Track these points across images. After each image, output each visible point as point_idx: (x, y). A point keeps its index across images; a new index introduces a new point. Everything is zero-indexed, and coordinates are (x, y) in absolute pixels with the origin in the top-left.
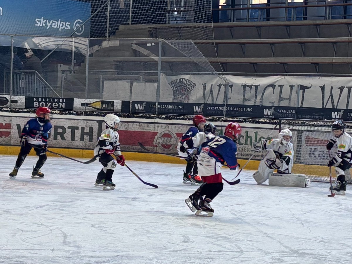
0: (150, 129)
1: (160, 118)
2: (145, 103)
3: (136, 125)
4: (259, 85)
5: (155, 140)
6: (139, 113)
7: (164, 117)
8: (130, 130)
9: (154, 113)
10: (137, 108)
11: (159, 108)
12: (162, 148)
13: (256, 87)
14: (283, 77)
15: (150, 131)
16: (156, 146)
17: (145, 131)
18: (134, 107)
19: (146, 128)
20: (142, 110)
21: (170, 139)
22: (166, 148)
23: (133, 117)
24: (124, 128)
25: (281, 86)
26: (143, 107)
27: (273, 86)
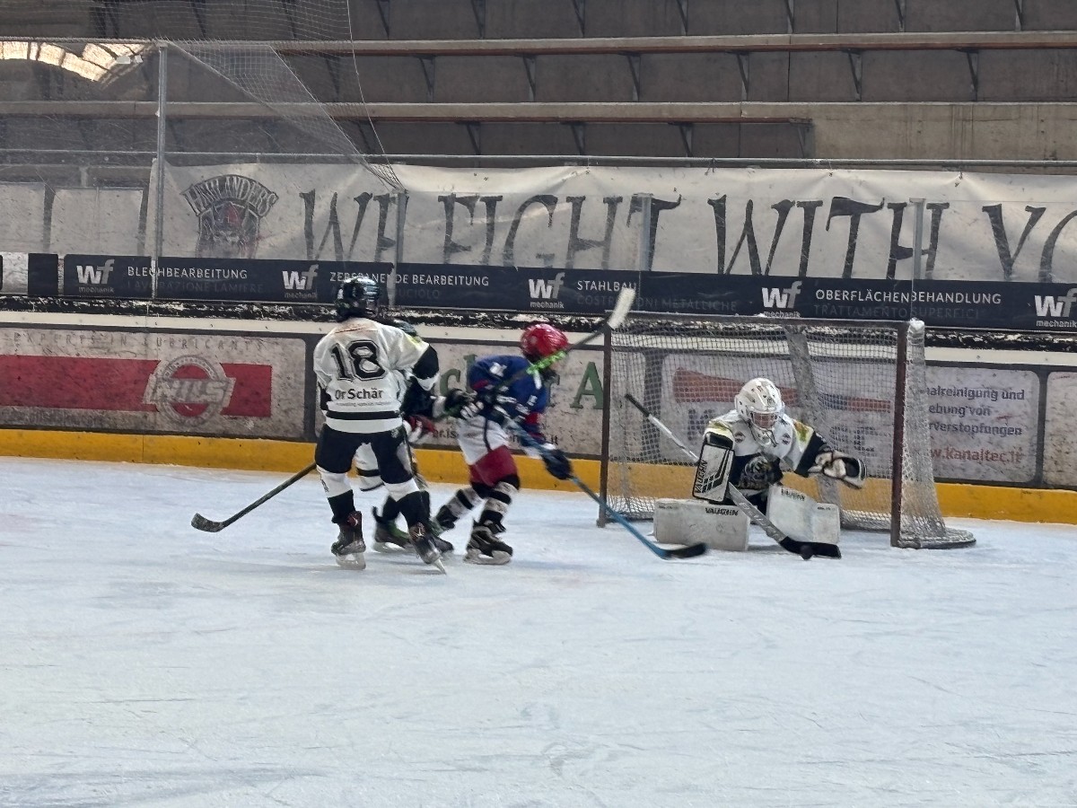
0: (133, 349)
1: (166, 313)
2: (112, 261)
3: (82, 338)
4: (500, 198)
5: (149, 390)
6: (91, 297)
7: (181, 308)
8: (61, 355)
9: (145, 295)
10: (83, 280)
11: (161, 278)
12: (176, 415)
13: (492, 202)
14: (582, 170)
15: (131, 357)
16: (155, 409)
17: (114, 357)
18: (71, 276)
19: (117, 347)
20: (100, 285)
21: (204, 386)
22: (189, 414)
23: (70, 309)
24: (38, 348)
25: (577, 202)
26: (106, 276)
27: (548, 200)
